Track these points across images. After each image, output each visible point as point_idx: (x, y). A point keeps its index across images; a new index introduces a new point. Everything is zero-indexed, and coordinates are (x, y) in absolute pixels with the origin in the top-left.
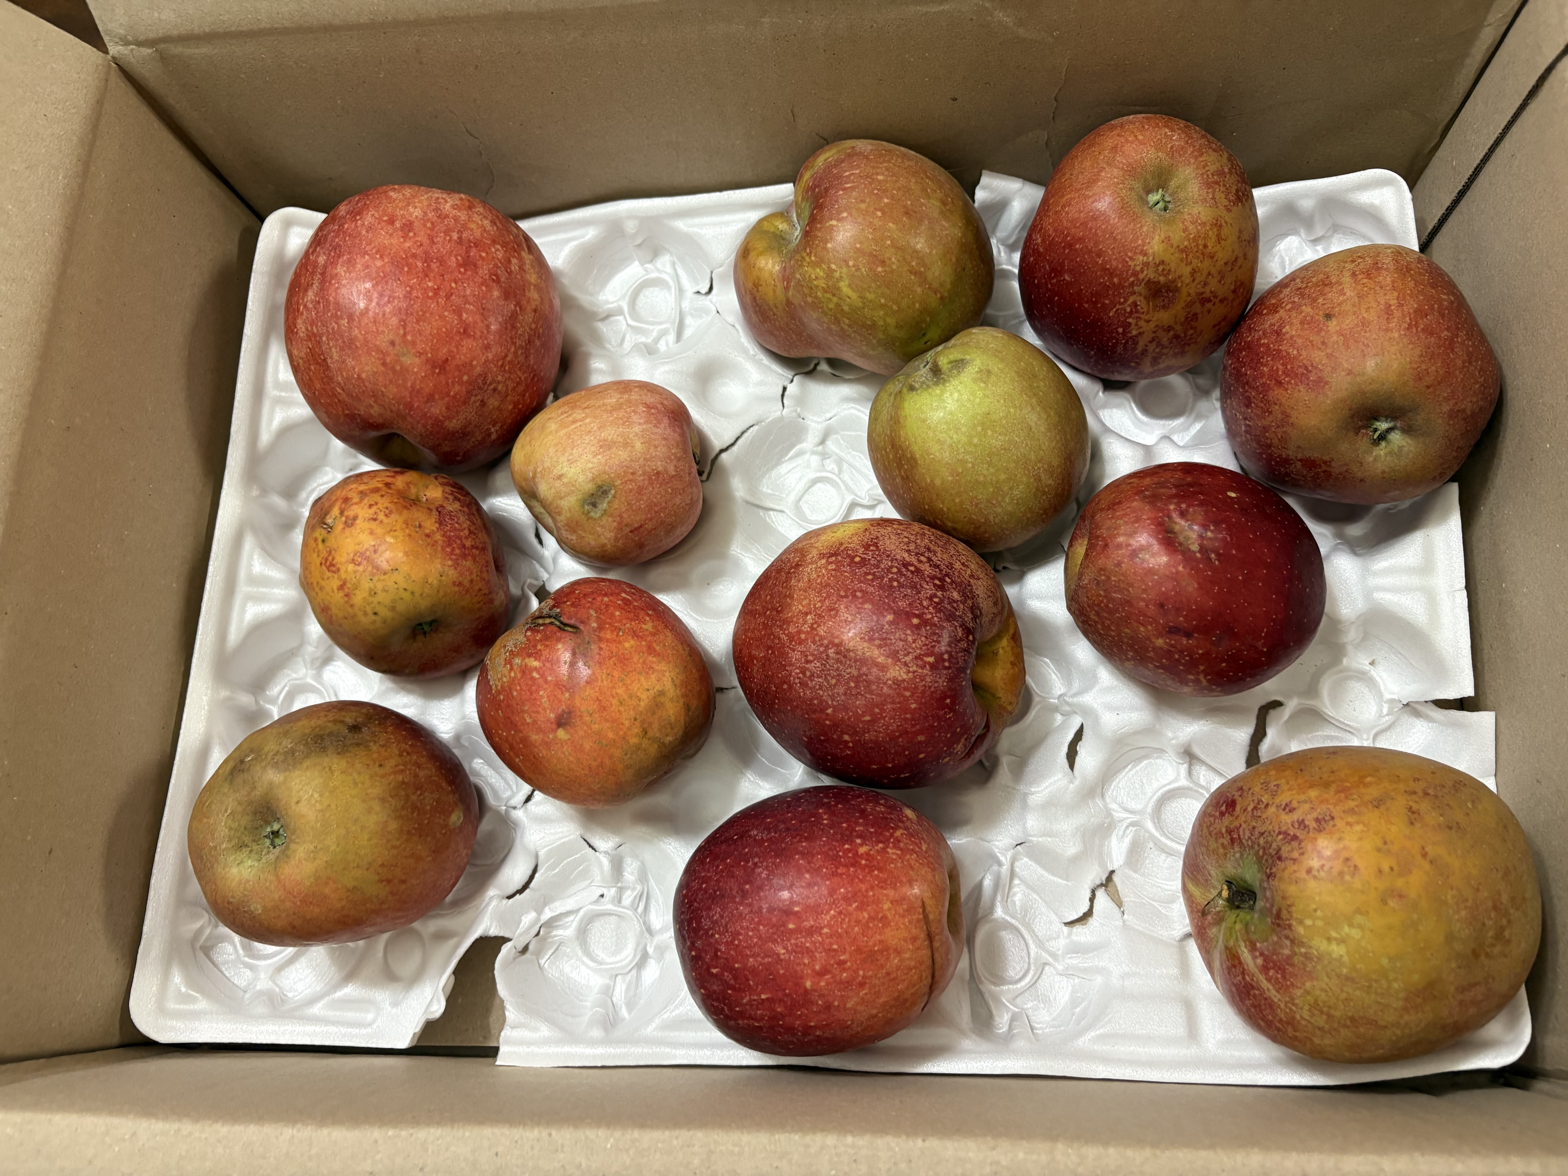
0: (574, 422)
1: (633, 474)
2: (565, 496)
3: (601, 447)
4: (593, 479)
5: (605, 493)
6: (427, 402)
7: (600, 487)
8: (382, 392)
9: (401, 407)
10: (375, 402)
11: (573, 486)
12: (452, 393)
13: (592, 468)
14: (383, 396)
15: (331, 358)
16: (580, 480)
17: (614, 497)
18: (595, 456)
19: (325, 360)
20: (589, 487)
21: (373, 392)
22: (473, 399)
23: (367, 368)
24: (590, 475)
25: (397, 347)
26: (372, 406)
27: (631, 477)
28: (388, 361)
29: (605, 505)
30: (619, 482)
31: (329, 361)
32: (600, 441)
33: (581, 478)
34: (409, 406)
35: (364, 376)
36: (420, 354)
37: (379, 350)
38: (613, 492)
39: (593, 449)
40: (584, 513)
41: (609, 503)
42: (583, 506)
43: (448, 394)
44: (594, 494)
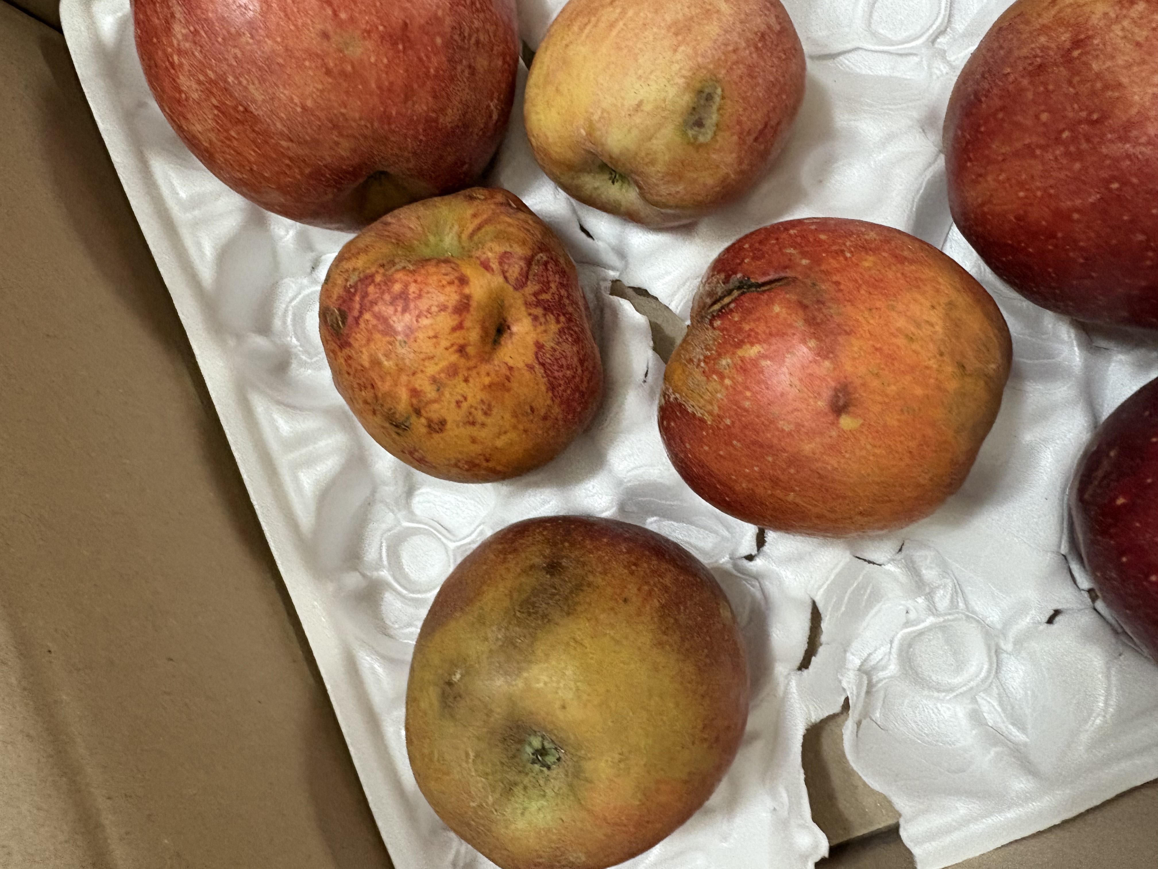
0: (612, 25)
1: (735, 51)
2: (656, 131)
3: (676, 34)
4: (687, 85)
5: (709, 98)
6: (405, 102)
7: (700, 92)
8: (343, 114)
9: (376, 124)
10: (341, 135)
11: (663, 110)
12: (432, 71)
13: (679, 71)
14: (346, 120)
15: (254, 101)
16: (670, 95)
17: (723, 98)
18: (675, 51)
19: (246, 110)
20: (686, 99)
21: (331, 121)
22: (459, 68)
23: (309, 90)
24: (681, 81)
25: (335, 38)
26: (337, 144)
27: (734, 57)
28: (331, 64)
29: (714, 116)
30: (723, 72)
31: (252, 108)
32: (669, 28)
33: (672, 92)
34: (385, 118)
35: (309, 103)
36: (368, 33)
37: (311, 55)
38: (719, 91)
39: (666, 43)
40: (689, 143)
41: (719, 109)
42: (684, 133)
43: (427, 74)
44: (694, 109)
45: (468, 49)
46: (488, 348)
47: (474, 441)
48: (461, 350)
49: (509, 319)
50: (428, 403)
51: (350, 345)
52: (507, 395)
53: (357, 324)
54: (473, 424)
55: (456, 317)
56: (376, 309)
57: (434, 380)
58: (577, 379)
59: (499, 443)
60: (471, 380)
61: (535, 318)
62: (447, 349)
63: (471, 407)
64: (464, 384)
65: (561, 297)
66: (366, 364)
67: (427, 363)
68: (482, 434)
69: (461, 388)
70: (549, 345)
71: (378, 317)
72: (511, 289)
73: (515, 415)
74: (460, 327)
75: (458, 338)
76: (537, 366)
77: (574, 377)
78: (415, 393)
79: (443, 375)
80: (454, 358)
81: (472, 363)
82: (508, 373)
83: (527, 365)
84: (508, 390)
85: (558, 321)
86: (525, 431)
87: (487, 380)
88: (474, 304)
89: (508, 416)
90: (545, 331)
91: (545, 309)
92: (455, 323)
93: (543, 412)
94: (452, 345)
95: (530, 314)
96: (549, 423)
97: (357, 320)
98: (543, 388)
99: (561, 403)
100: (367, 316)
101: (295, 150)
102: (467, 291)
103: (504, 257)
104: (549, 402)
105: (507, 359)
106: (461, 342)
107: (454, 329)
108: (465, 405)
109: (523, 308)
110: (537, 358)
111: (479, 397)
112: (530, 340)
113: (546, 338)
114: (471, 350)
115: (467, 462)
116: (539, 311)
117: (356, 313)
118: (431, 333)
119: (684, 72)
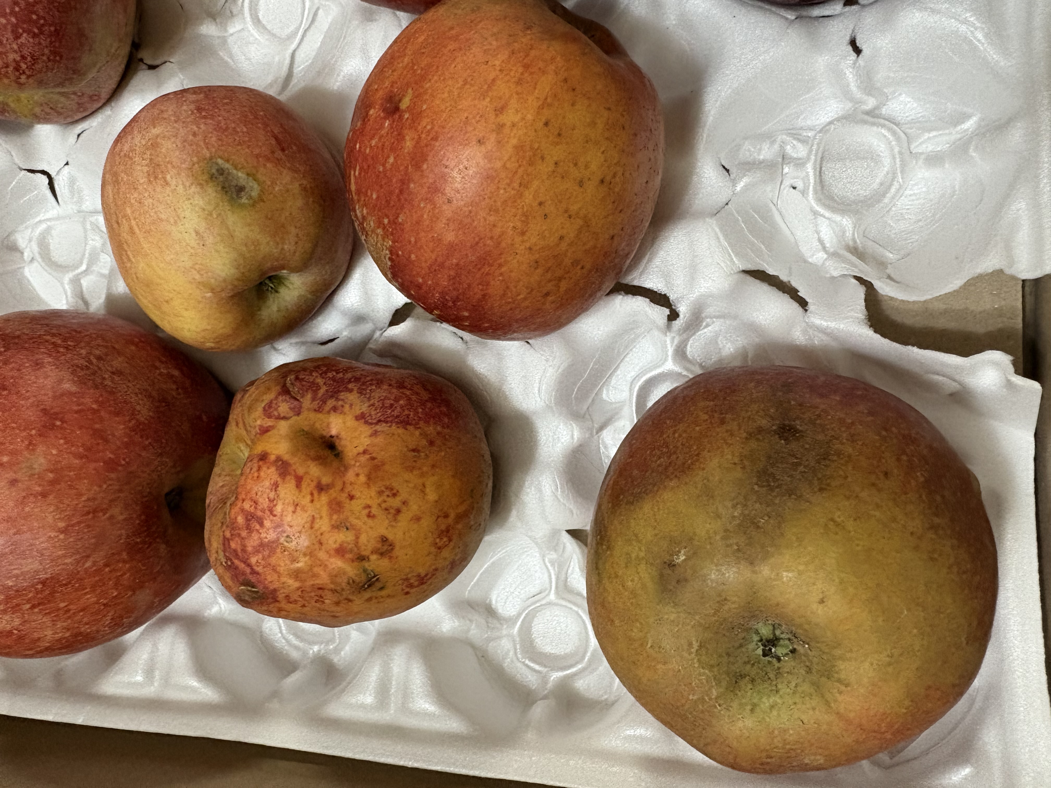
1: (195, 136)
2: (228, 229)
3: (156, 178)
4: (201, 184)
5: (221, 171)
6: (106, 441)
7: (212, 177)
8: (88, 499)
9: (113, 475)
10: (105, 511)
11: (211, 214)
12: (94, 406)
13: (185, 187)
14: (94, 499)
15: (37, 572)
16: (201, 203)
17: (228, 161)
18: (168, 184)
19: (44, 583)
20: (211, 191)
21: (88, 513)
22: (108, 382)
23: (50, 519)
24: (195, 190)
25: (19, 476)
26: (112, 517)
27: (199, 138)
28: (38, 489)
29: (240, 174)
30: (205, 151)
31: (43, 576)
32: (150, 182)
33: (199, 201)
34: (111, 465)
35: (61, 525)
36: (31, 446)
37: (23, 502)
38: (220, 161)
39: (159, 189)
40: (253, 206)
41: (236, 168)
42: (242, 206)
43: (95, 411)
44: (223, 188)
45: (100, 369)
46: (335, 464)
47: (418, 519)
48: (321, 488)
49: (324, 433)
50: (356, 544)
51: (275, 590)
52: (387, 467)
53: (258, 573)
54: (398, 511)
55: (288, 478)
56: (249, 549)
57: (336, 527)
58: (414, 397)
59: (432, 496)
60: (353, 493)
61: (335, 409)
62: (312, 501)
63: (379, 505)
64: (353, 502)
65: (333, 379)
66: (297, 584)
67: (316, 526)
68: (414, 508)
69: (356, 505)
70: (365, 408)
71: (257, 551)
72: (296, 417)
73: (411, 469)
74: (299, 480)
75: (309, 485)
76: (378, 428)
77: (409, 399)
78: (340, 551)
79: (335, 517)
80: (324, 498)
81: (339, 485)
82: (367, 456)
83: (371, 436)
84: (383, 464)
85: (351, 391)
86: (433, 466)
87: (362, 478)
88: (286, 457)
89: (407, 476)
90: (351, 405)
91: (332, 397)
92: (293, 482)
93: (424, 442)
94: (312, 494)
95: (329, 412)
96: (438, 442)
97: (254, 572)
98: (401, 431)
99: (427, 422)
100: (253, 560)
101: (99, 557)
102: (273, 458)
103: (268, 411)
104: (417, 433)
105: (355, 451)
106: (313, 484)
107: (298, 486)
108: (374, 511)
109: (320, 416)
110: (371, 424)
111: (373, 494)
112: (350, 422)
113: (358, 408)
114: (326, 480)
115: (440, 536)
116: (331, 403)
117: (248, 570)
118: (291, 509)
119: (188, 184)
